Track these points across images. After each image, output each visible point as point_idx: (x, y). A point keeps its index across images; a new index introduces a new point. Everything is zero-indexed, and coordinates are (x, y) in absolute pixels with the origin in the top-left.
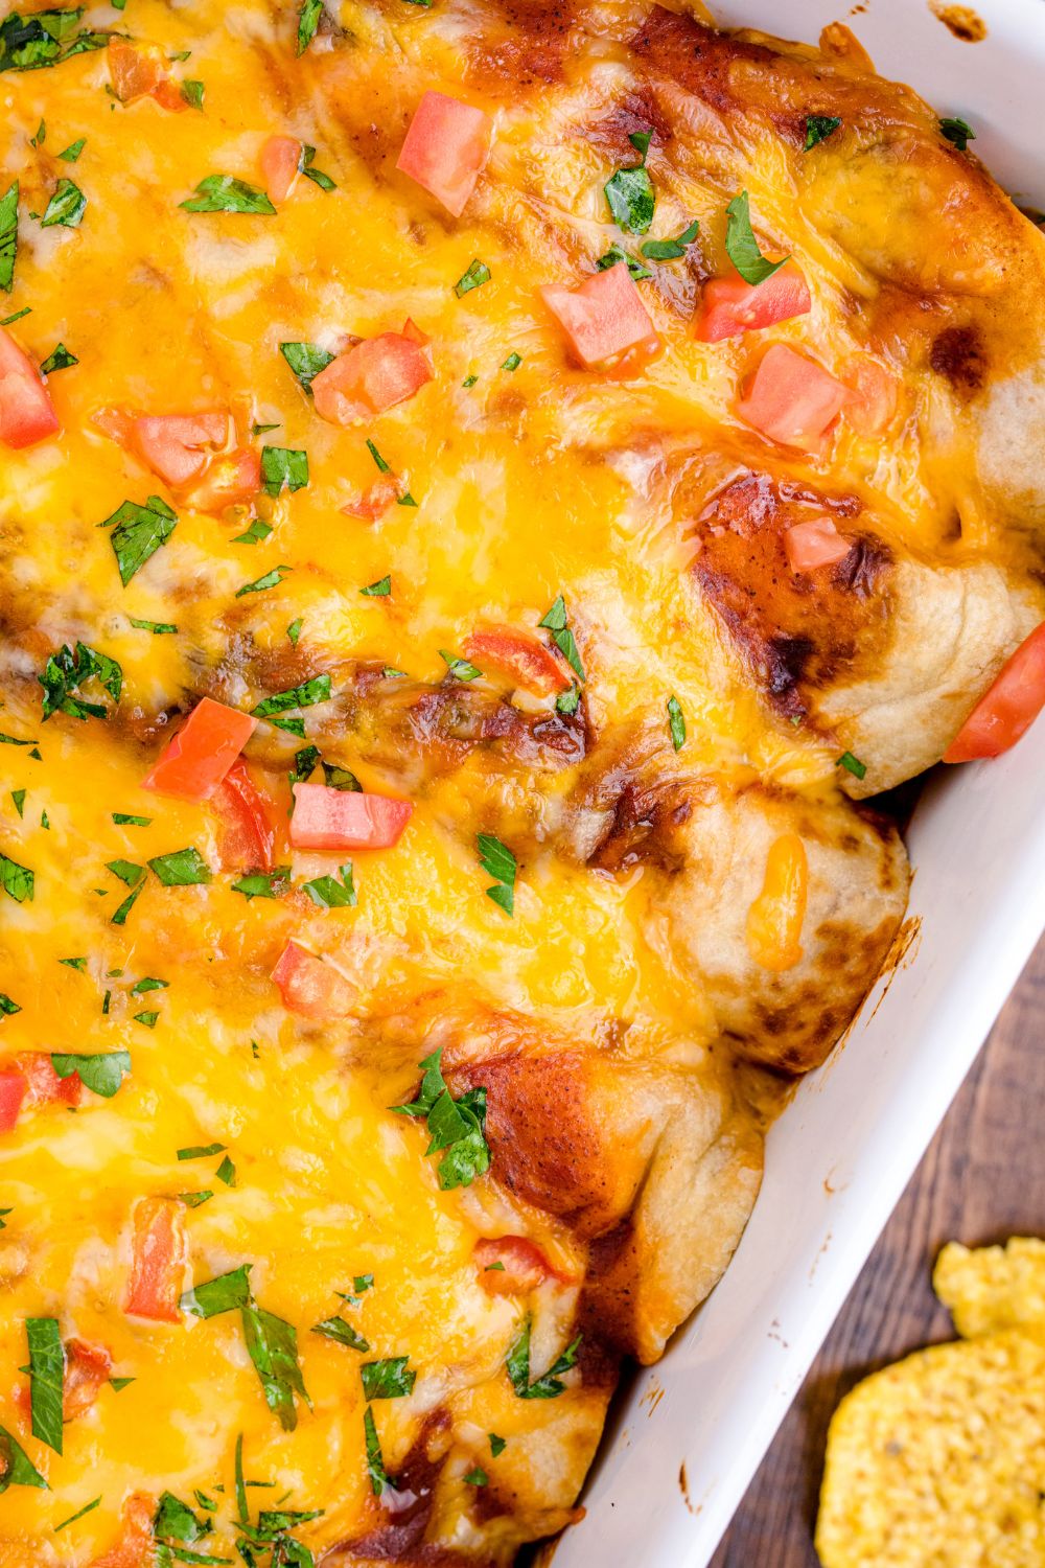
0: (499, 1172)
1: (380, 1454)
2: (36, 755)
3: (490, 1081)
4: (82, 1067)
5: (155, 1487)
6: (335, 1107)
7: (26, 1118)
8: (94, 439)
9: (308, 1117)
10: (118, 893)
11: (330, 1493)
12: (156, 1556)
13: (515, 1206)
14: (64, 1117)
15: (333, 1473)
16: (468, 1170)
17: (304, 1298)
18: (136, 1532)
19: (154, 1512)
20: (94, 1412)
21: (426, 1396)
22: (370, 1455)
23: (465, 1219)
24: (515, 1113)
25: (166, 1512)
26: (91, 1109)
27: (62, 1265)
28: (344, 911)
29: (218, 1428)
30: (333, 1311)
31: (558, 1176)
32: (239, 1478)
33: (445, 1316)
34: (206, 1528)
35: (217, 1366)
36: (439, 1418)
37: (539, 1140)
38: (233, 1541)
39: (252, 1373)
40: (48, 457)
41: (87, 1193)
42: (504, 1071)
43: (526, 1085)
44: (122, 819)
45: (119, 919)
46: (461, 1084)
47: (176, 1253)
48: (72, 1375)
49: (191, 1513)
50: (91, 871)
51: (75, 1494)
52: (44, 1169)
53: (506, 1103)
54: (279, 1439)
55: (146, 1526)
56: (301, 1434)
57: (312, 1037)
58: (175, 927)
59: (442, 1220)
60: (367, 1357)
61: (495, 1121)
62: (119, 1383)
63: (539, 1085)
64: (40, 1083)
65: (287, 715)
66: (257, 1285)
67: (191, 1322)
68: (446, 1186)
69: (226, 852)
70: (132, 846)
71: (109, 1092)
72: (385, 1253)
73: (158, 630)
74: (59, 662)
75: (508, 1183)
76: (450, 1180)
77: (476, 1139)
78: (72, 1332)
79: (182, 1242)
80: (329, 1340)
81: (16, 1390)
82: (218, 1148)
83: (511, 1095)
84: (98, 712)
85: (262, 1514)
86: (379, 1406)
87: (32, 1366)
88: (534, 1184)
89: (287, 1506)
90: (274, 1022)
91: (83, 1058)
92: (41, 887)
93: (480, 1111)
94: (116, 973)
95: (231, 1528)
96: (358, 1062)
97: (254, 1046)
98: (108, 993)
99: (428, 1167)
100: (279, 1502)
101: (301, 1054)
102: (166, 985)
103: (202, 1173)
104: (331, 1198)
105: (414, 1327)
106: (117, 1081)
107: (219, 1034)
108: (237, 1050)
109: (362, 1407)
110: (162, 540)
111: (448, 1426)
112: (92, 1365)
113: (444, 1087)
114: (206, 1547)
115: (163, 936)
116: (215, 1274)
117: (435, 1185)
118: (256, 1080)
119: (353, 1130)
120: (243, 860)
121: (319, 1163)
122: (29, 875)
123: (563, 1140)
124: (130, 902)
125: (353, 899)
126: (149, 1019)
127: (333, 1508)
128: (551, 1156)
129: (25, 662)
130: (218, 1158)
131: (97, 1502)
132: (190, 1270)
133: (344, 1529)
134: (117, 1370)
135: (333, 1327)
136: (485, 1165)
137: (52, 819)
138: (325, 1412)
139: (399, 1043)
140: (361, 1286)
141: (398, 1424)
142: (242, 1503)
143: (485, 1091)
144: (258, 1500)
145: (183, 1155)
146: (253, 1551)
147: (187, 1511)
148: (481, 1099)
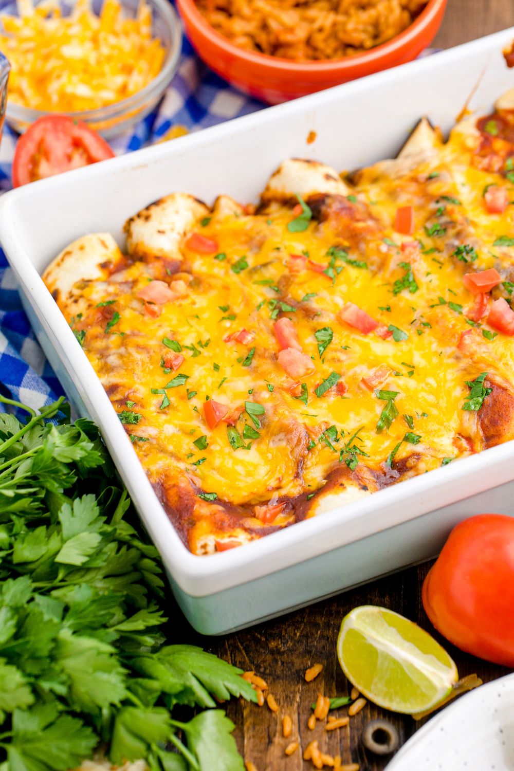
0: (479, 413)
1: (395, 454)
2: (441, 268)
3: (495, 390)
4: (395, 330)
5: (332, 423)
6: (450, 376)
7: (371, 335)
8: (509, 220)
9: (441, 375)
10: (437, 302)
11: (375, 454)
12: (320, 436)
13: (477, 424)
14: (380, 340)
15: (380, 450)
16: (473, 407)
17: (408, 407)
18: (320, 427)
19: (328, 427)
20: (333, 398)
21: (419, 448)
22: (393, 452)
23: (461, 420)
24: (495, 401)
25: (331, 429)
26: (388, 342)
27: (353, 365)
28: (488, 341)
29: (360, 421)
30: (412, 415)
31: (494, 423)
32: (356, 434)
33: (438, 437)
34: (337, 440)
35: (371, 409)
36: (418, 456)
37: (496, 410)
38: (341, 447)
39: (379, 415)
40: (495, 218)
41: (371, 358)
42: (500, 390)
43: (502, 397)
44: (450, 290)
45: (432, 306)
46: (488, 385)
47: (384, 379)
48: (334, 388)
49: (337, 433)
50: (434, 296)
51: (312, 411)
52: (366, 347)
53: (495, 397)
54: (373, 433)
55: (323, 427)
56: (380, 437)
57: (457, 358)
58: (444, 316)
59: (455, 416)
60: (411, 431)
61: (489, 400)
62: (343, 398)
63: (506, 399)
64: (382, 330)
65: (510, 288)
66: (398, 398)
67: (373, 395)
68: (463, 409)
69: (469, 312)
70: (447, 297)
71: (397, 341)
72: (434, 412)
73: (494, 256)
74: (465, 247)
75: (479, 416)
76: (466, 408)
77: (481, 400)
78: (342, 380)
79: (386, 379)
80: (405, 420)
81: (318, 382)
82: (414, 367)
83: (497, 396)
84: (466, 261)
85: (354, 446)
86: (404, 443)
87: (326, 380)
88: (486, 421)
89: (362, 449)
90: (451, 349)
91: (398, 329)
92: (418, 293)
93: (487, 394)
94: (422, 316)
95: (343, 444)
96: (465, 370)
97: (441, 353)
98: (415, 320)
99: (462, 402)
100: (361, 446)
101: (451, 361)
102: (431, 328)
103: (404, 370)
104: (432, 393)
105: (428, 433)
106: (401, 339)
107: (434, 346)
108: (436, 352)
109: (400, 441)
110: (509, 246)
111: (418, 459)
112: (341, 389)
113: (483, 381)
114: (333, 444)
115: (440, 315)
116: (389, 390)
117: (461, 407)
118: (435, 360)
119: (450, 385)
120: (472, 315)
121: (435, 385)
122: (417, 288)
123: (502, 414)
124: (437, 305)
125: (492, 340)
126: (420, 333)
127: (372, 457)
128: (496, 416)
129: (457, 243)
130: (411, 369)
131: (316, 416)
132: (383, 385)
133: (371, 464)
134: (346, 395)
135: (409, 418)
136: (477, 409)
137: (433, 282)
138: (389, 436)
139: (479, 370)
140: (424, 414)
141: (405, 450)
142: (352, 440)
143: (492, 390)
144: (356, 442)
145: (403, 363)
146: (345, 452)
147: (337, 432)
148: (489, 391)
